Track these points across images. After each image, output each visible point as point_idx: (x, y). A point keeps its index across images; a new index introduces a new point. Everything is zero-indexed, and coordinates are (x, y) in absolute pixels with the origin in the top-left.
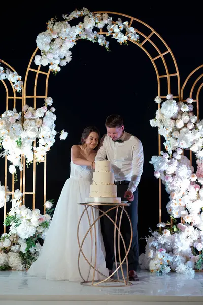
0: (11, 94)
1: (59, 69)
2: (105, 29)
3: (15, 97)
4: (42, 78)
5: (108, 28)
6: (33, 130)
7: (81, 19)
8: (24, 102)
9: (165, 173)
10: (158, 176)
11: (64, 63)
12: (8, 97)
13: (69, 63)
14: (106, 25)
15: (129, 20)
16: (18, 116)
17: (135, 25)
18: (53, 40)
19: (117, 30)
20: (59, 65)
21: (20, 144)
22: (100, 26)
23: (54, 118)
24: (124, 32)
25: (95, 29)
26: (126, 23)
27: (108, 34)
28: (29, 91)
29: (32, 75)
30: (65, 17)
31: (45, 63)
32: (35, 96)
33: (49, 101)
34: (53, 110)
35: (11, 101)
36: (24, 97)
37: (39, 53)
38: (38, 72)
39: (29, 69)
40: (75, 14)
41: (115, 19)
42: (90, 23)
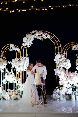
0: (17, 53)
1: (29, 47)
2: (41, 35)
3: (18, 54)
4: (25, 49)
6: (23, 63)
7: (35, 33)
8: (21, 55)
9: (58, 73)
10: (56, 74)
11: (31, 45)
12: (17, 54)
15: (47, 33)
16: (19, 59)
17: (49, 34)
18: (27, 39)
19: (44, 36)
21: (19, 66)
23: (28, 59)
24: (46, 36)
25: (39, 36)
26: (47, 34)
27: (42, 37)
29: (23, 48)
30: (30, 33)
31: (26, 45)
32: (23, 54)
33: (27, 55)
34: (28, 57)
37: (24, 43)
38: (24, 47)
39: (22, 47)
40: (33, 32)
41: (44, 33)
42: (37, 34)
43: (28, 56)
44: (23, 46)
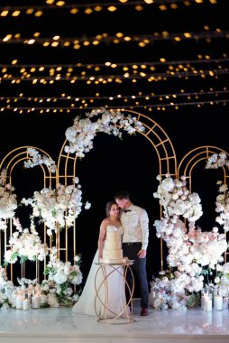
0: (48, 174)
1: (83, 156)
2: (118, 123)
3: (50, 177)
4: (71, 162)
5: (121, 122)
6: (64, 204)
7: (100, 116)
8: (58, 181)
9: (165, 233)
10: (159, 236)
11: (88, 150)
12: (45, 177)
13: (91, 150)
14: (119, 120)
15: (136, 116)
16: (52, 192)
17: (142, 120)
18: (78, 133)
19: (127, 124)
20: (84, 153)
21: (54, 214)
22: (115, 121)
23: (80, 193)
24: (133, 125)
25: (111, 123)
26: (135, 118)
27: (121, 127)
28: (61, 172)
29: (63, 159)
30: (87, 114)
31: (72, 152)
32: (66, 176)
33: (76, 180)
34: (80, 186)
35: (48, 180)
36: (58, 177)
37: (68, 144)
38: (68, 157)
39: (61, 155)
40: (95, 112)
41: (125, 114)
42: (106, 119)
43: (79, 183)
44: (64, 153)
